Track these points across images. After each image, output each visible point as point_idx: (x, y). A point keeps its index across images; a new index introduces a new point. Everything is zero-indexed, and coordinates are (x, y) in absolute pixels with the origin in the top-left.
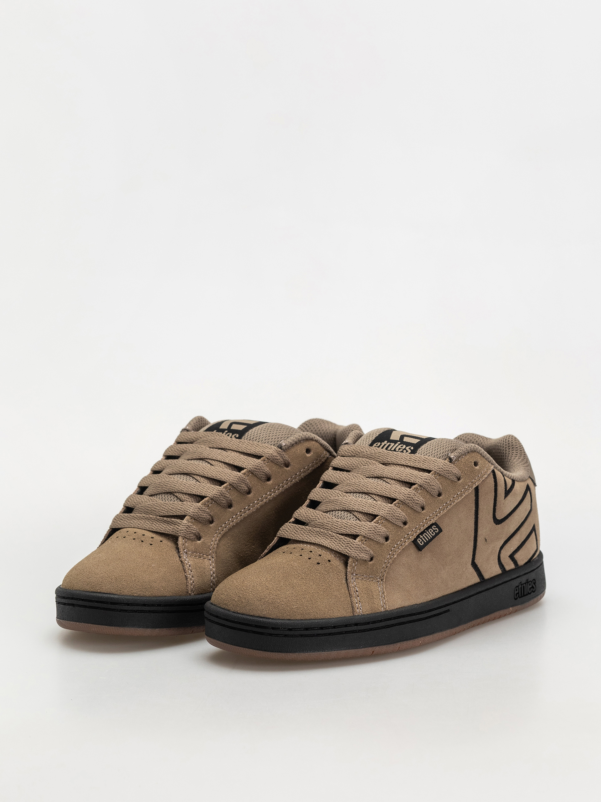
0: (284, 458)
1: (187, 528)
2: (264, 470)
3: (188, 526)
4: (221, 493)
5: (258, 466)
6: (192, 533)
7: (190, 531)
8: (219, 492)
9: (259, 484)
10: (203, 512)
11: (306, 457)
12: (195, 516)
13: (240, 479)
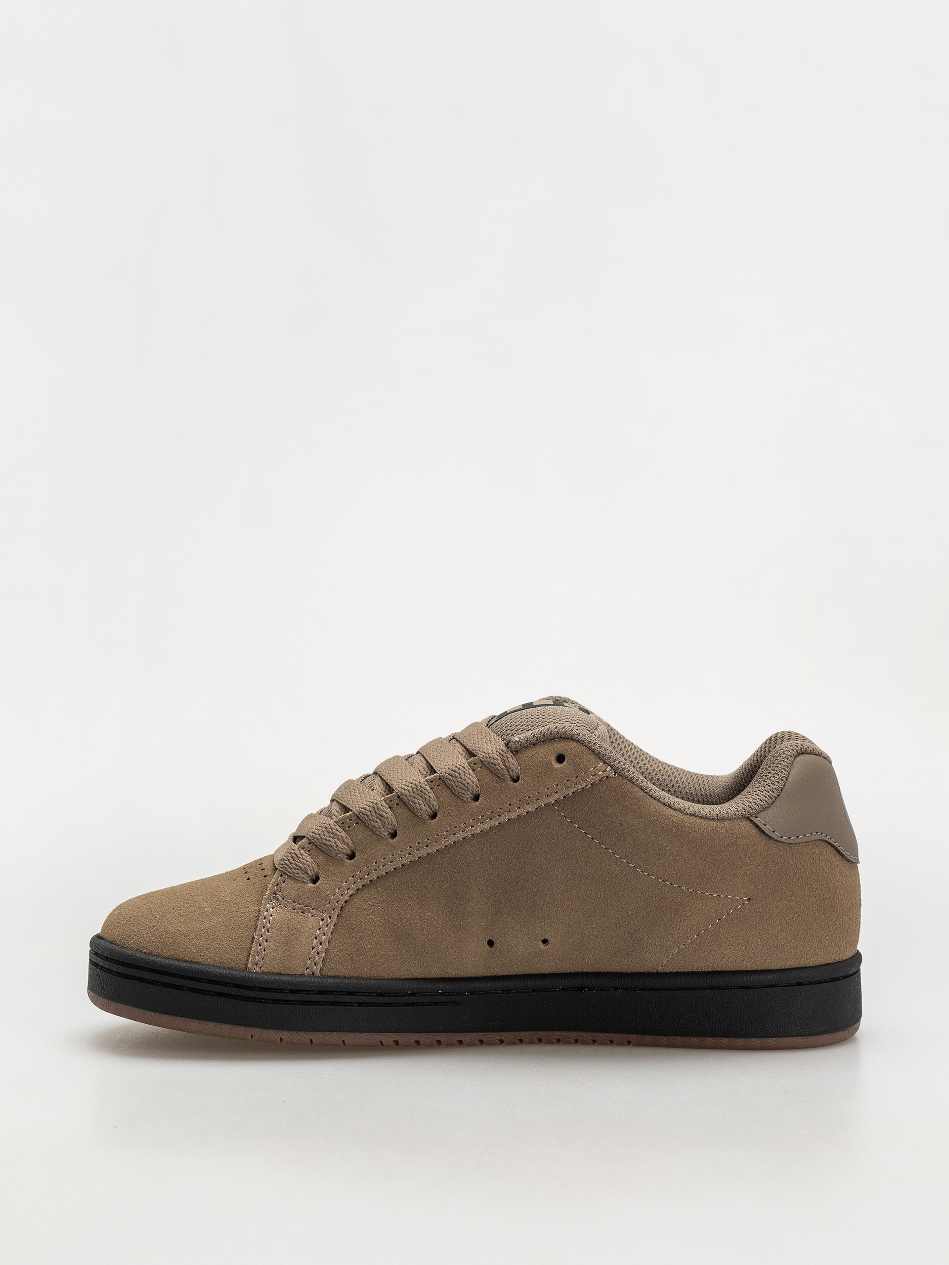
0: (507, 764)
1: (292, 857)
2: (465, 780)
3: (296, 855)
4: (374, 808)
5: (455, 771)
6: (298, 868)
7: (296, 865)
8: (372, 806)
9: (454, 804)
10: (331, 835)
11: (551, 767)
12: (316, 840)
13: (417, 789)
